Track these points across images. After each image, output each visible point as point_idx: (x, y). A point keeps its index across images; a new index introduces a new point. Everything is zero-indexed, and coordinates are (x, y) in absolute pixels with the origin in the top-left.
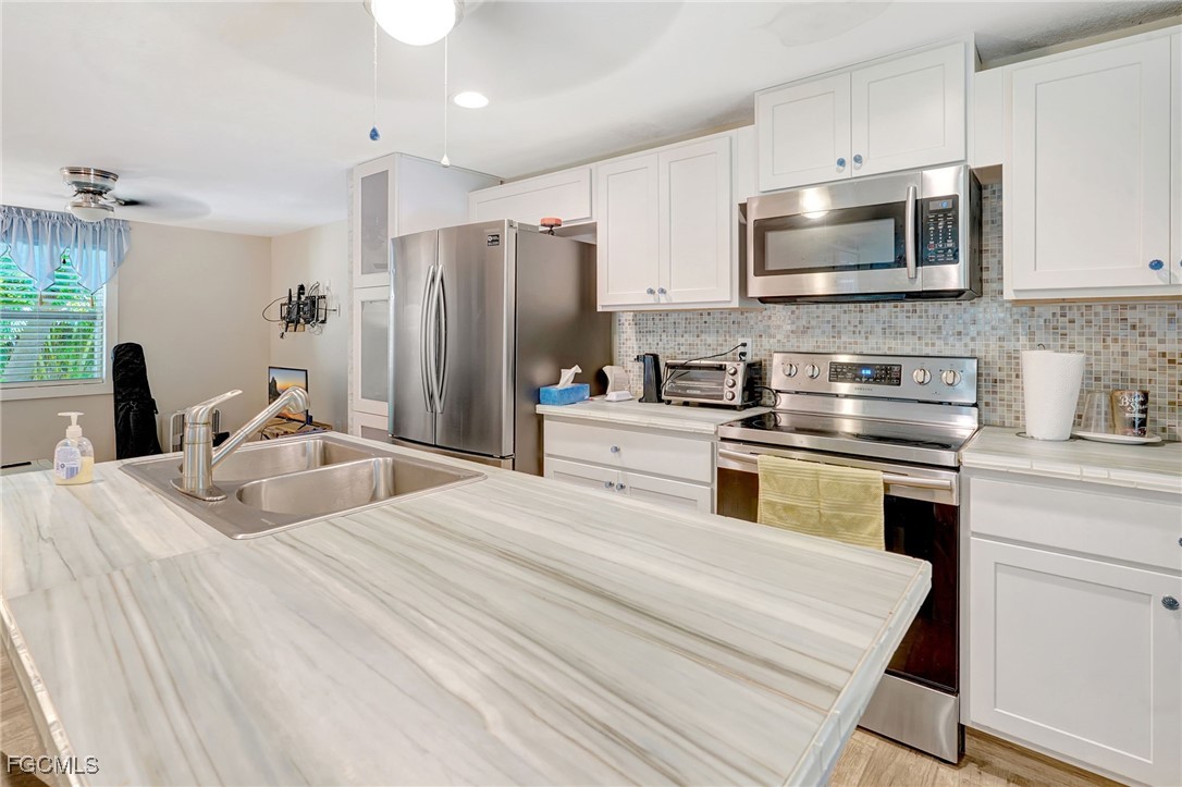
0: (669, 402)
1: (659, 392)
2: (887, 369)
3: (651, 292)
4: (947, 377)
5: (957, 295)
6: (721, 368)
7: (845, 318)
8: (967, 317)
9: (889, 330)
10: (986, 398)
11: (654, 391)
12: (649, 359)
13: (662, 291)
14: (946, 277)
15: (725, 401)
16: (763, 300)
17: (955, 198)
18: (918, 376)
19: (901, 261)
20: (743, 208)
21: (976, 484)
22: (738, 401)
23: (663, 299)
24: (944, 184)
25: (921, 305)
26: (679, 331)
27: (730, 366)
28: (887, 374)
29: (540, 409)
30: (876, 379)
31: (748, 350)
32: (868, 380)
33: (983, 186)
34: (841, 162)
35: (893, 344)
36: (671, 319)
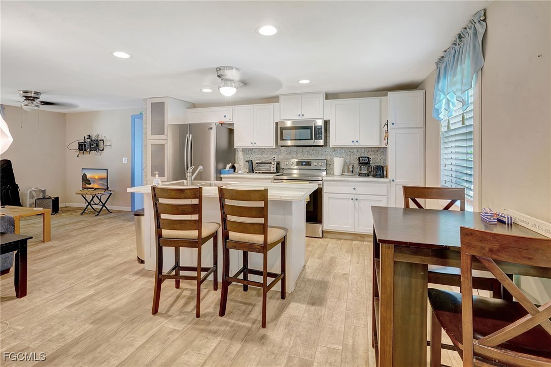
0: (256, 173)
1: (253, 170)
2: (308, 162)
3: (252, 143)
4: (320, 164)
5: (322, 146)
6: (271, 163)
7: (299, 150)
8: (324, 151)
9: (309, 153)
10: (328, 168)
11: (252, 170)
12: (250, 162)
13: (255, 143)
14: (320, 142)
15: (272, 172)
16: (281, 146)
17: (322, 126)
18: (315, 164)
19: (311, 139)
20: (277, 123)
21: (325, 183)
22: (275, 171)
23: (255, 145)
24: (320, 123)
25: (315, 148)
26: (256, 154)
27: (273, 163)
28: (308, 164)
29: (222, 176)
30: (306, 165)
31: (275, 159)
32: (304, 165)
33: (326, 123)
34: (299, 115)
35: (309, 156)
36: (254, 150)
